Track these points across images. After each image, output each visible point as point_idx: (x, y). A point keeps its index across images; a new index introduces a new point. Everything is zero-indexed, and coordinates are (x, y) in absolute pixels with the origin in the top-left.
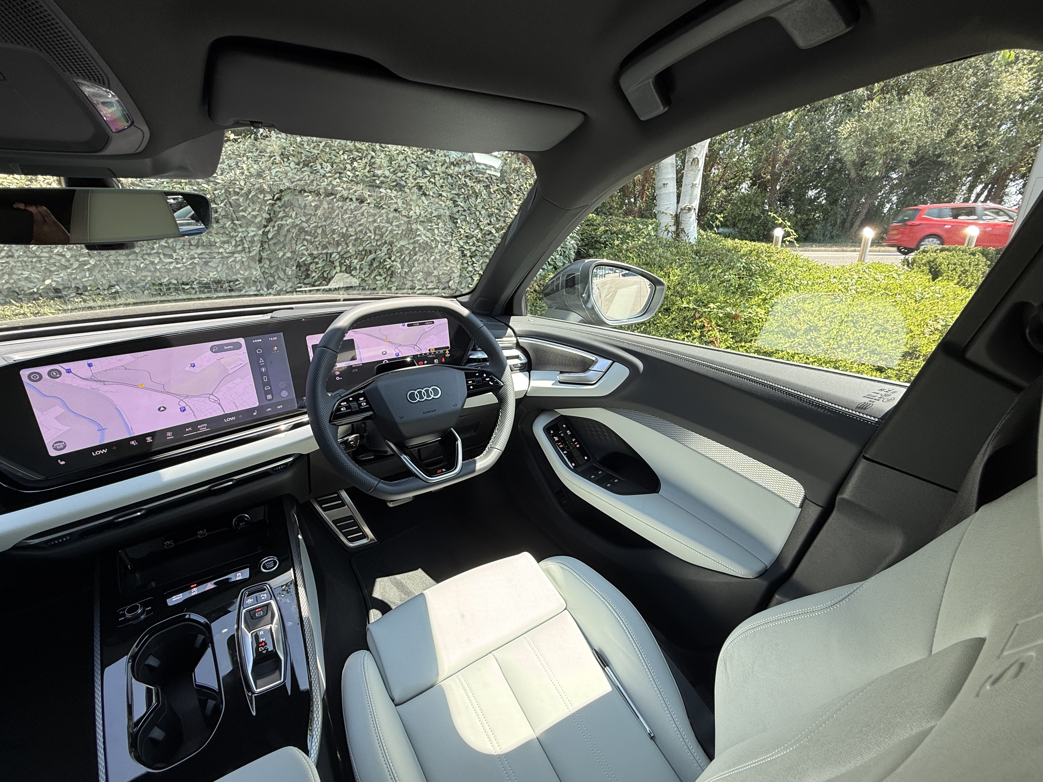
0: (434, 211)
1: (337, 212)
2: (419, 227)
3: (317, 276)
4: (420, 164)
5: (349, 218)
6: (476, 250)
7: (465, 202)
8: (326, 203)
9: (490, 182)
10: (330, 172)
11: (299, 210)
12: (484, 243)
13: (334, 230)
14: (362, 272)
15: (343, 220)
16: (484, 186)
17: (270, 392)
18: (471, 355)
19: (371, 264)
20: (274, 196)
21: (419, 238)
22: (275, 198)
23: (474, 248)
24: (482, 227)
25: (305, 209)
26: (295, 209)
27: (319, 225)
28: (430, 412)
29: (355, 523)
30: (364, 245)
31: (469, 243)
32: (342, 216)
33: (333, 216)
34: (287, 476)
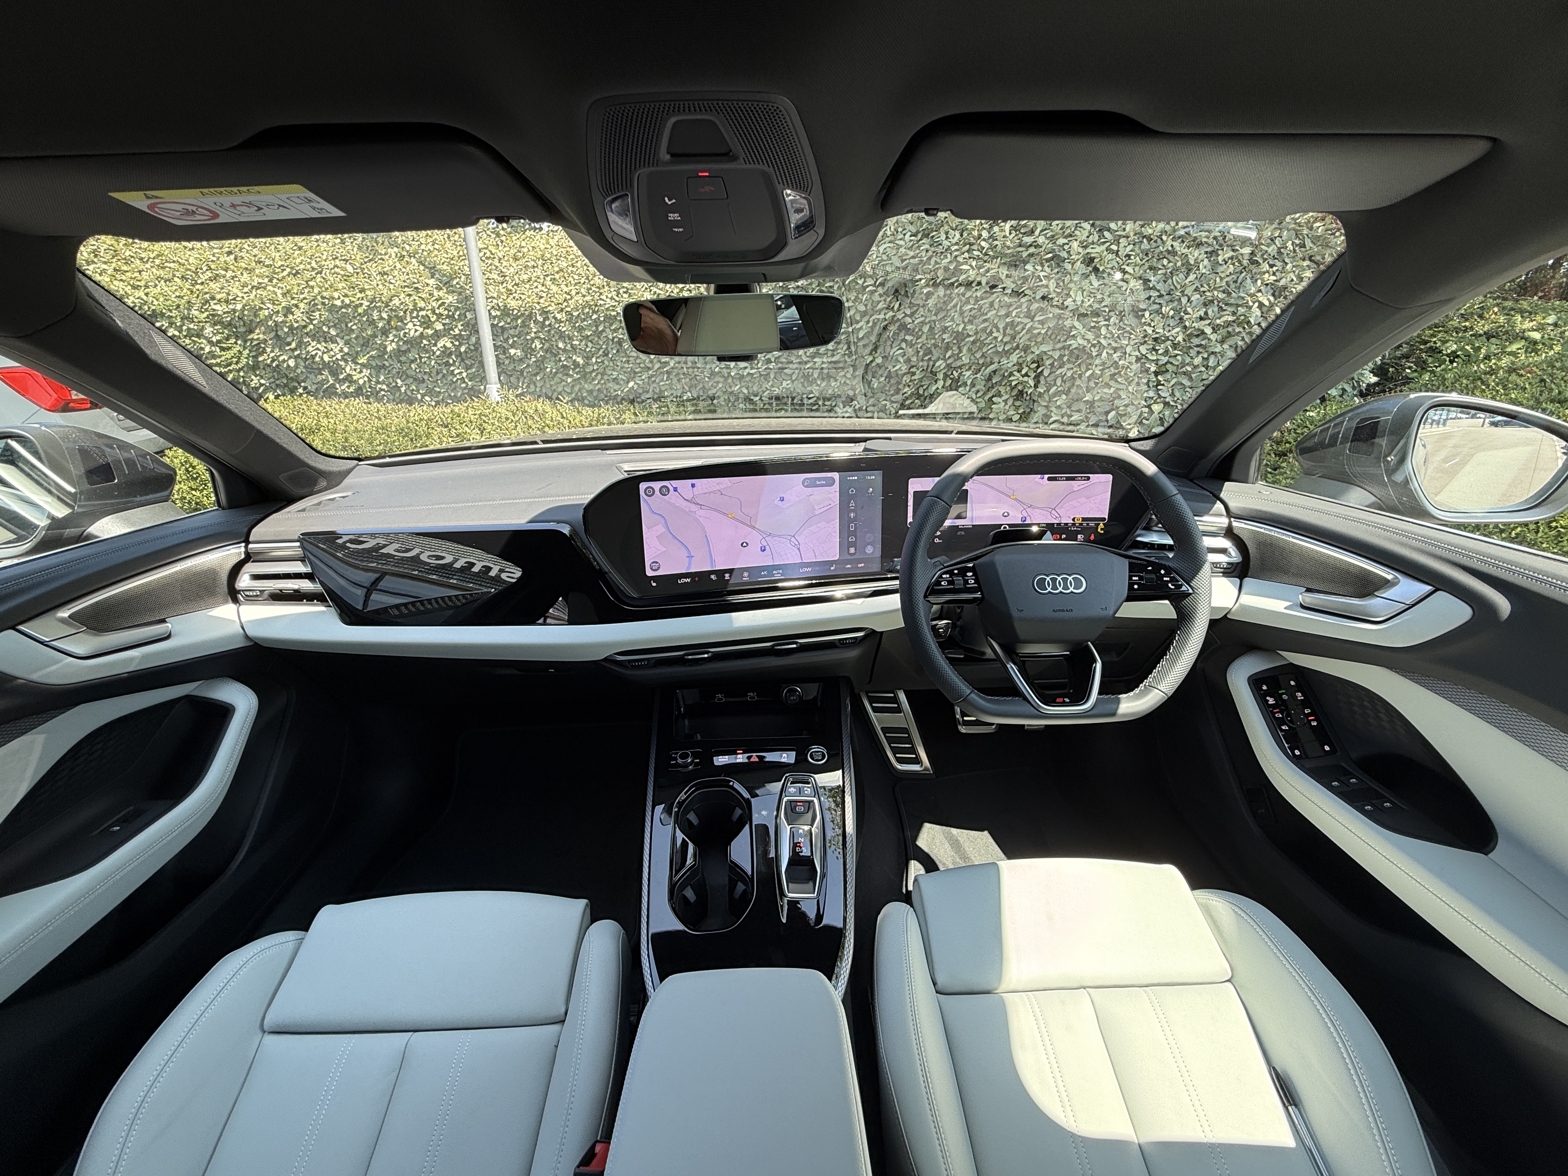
1: (955, 301)
2: (1076, 324)
3: (909, 393)
5: (971, 310)
7: (1165, 282)
10: (957, 244)
12: (1187, 351)
13: (946, 328)
14: (974, 389)
15: (962, 313)
16: (1206, 253)
17: (853, 545)
18: (1139, 536)
19: (990, 378)
20: (877, 280)
21: (1073, 342)
23: (1165, 359)
24: (1187, 324)
26: (900, 297)
27: (927, 321)
28: (1063, 611)
29: (909, 740)
30: (985, 350)
31: (1157, 351)
32: (961, 307)
33: (949, 308)
34: (853, 653)
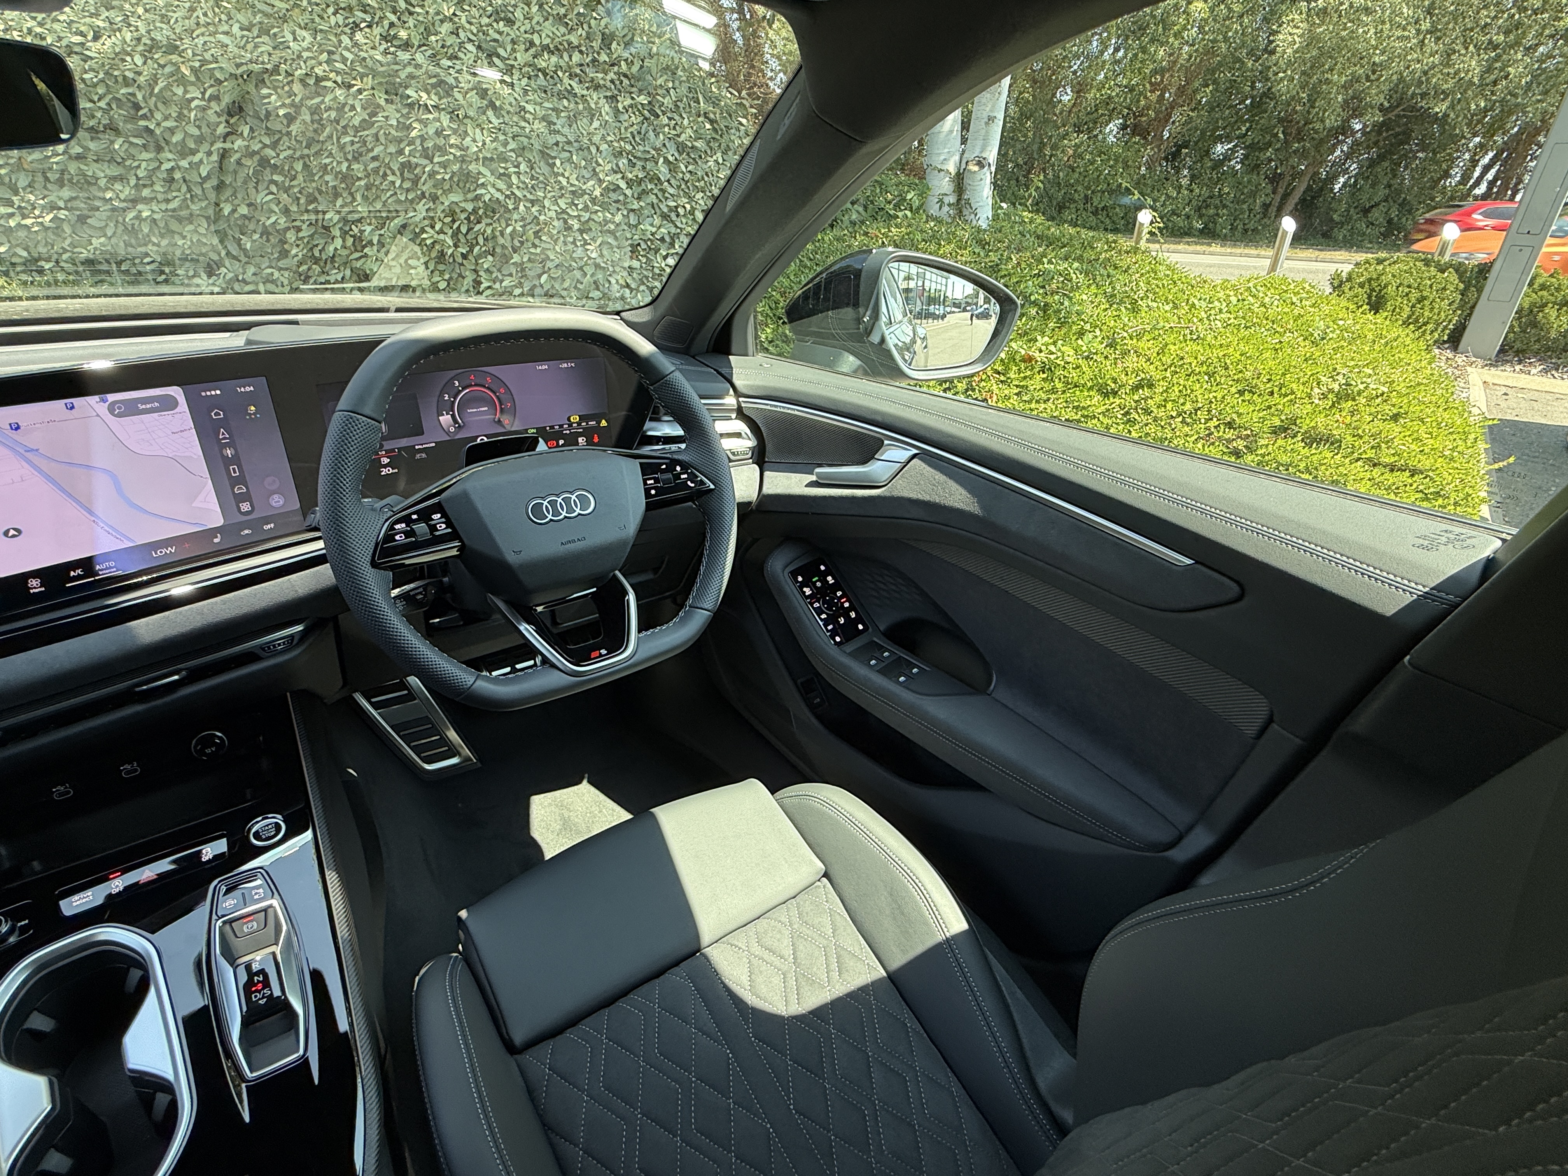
0: (510, 140)
4: (483, 45)
6: (590, 219)
8: (307, 112)
9: (620, 91)
11: (256, 121)
22: (207, 96)
25: (268, 120)
